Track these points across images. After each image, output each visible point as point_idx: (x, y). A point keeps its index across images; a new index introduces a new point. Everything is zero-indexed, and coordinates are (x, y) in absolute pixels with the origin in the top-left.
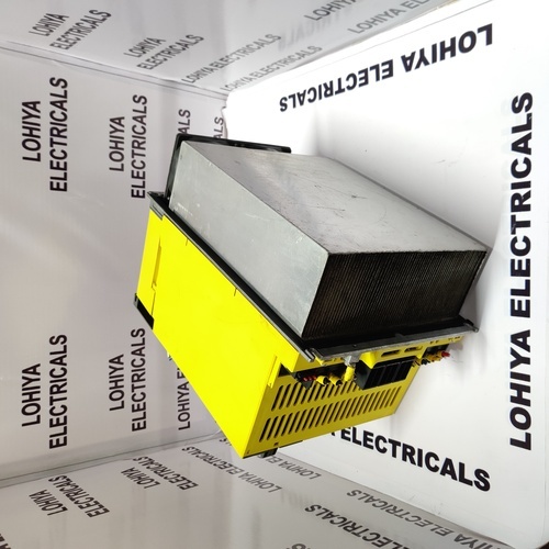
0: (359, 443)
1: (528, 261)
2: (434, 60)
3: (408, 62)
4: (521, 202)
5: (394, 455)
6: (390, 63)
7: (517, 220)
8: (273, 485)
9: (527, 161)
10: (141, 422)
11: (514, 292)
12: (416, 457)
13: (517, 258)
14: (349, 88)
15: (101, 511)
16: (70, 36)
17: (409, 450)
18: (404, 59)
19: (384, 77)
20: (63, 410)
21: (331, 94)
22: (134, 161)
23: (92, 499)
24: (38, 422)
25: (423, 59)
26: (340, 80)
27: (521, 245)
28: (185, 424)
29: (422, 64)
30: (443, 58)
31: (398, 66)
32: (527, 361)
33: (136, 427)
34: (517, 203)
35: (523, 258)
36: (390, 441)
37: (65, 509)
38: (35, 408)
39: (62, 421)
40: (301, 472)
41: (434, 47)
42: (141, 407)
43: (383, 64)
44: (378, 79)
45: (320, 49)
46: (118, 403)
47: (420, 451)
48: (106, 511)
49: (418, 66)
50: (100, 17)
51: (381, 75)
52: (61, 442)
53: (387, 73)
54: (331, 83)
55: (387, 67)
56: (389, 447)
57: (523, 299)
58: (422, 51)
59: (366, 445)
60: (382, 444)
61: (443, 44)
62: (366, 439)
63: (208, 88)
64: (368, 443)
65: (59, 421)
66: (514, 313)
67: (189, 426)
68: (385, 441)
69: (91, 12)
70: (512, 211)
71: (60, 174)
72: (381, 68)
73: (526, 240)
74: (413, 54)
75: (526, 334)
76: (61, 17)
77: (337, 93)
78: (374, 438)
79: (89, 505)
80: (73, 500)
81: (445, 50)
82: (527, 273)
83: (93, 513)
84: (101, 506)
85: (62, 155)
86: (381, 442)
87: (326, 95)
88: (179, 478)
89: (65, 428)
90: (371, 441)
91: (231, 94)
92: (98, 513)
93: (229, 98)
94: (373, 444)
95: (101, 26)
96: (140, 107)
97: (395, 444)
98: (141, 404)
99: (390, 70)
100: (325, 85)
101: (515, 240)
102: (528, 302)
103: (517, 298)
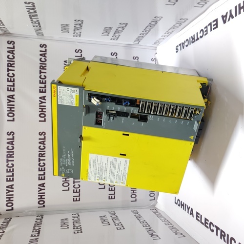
0: (203, 224)
2: (236, 15)
3: (225, 18)
5: (217, 235)
6: (216, 20)
8: (158, 236)
10: (113, 196)
12: (226, 238)
14: (201, 37)
16: (77, 32)
17: (223, 234)
18: (223, 17)
19: (214, 29)
20: (78, 186)
23: (80, 226)
24: (69, 190)
25: (231, 16)
26: (197, 33)
28: (134, 199)
29: (231, 18)
30: (240, 13)
31: (220, 21)
33: (110, 198)
36: (216, 226)
37: (68, 228)
38: (67, 184)
39: (78, 191)
41: (236, 7)
42: (113, 189)
43: (213, 22)
44: (211, 30)
45: (187, 19)
46: (103, 187)
47: (228, 235)
48: (81, 232)
49: (229, 20)
51: (213, 27)
52: (78, 199)
53: (215, 26)
54: (194, 35)
55: (215, 23)
56: (215, 229)
58: (231, 11)
59: (205, 226)
60: (212, 228)
61: (240, 5)
62: (206, 223)
63: (148, 45)
64: (207, 225)
65: (77, 191)
67: (136, 201)
68: (213, 226)
72: (213, 24)
74: (227, 13)
77: (197, 40)
78: (209, 223)
79: (77, 228)
80: (74, 224)
81: (241, 8)
83: (76, 232)
84: (81, 230)
86: (212, 225)
87: (193, 42)
88: (120, 224)
89: (79, 194)
90: (208, 224)
91: (158, 47)
92: (78, 233)
93: (157, 49)
94: (208, 226)
97: (218, 228)
99: (217, 24)
100: (192, 37)
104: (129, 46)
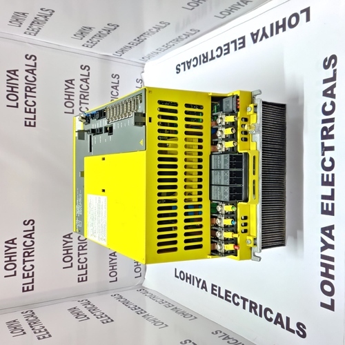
0: (222, 298)
1: (333, 175)
2: (272, 35)
3: (255, 37)
4: (327, 133)
5: (244, 308)
6: (243, 38)
7: (325, 145)
8: (163, 323)
9: (333, 104)
10: (84, 277)
11: (324, 197)
12: (258, 310)
13: (326, 173)
14: (218, 56)
15: (47, 336)
16: (34, 27)
17: (253, 305)
18: (252, 35)
19: (240, 48)
20: (31, 267)
21: (207, 61)
22: (81, 107)
23: (44, 327)
24: (15, 275)
25: (265, 35)
26: (212, 51)
27: (328, 164)
28: (114, 279)
29: (264, 37)
30: (277, 33)
31: (249, 40)
32: (332, 247)
33: (80, 280)
34: (325, 133)
35: (330, 173)
36: (242, 298)
37: (24, 333)
38: (13, 266)
39: (31, 275)
40: (184, 315)
41: (272, 25)
42: (84, 267)
43: (239, 39)
44: (236, 49)
45: (199, 31)
46: (69, 264)
47: (261, 306)
48: (50, 336)
49: (261, 40)
50: (48, 13)
51: (238, 46)
52: (30, 288)
53: (242, 45)
54: (207, 53)
55: (241, 41)
56: (241, 301)
57: (330, 202)
58: (264, 29)
59: (226, 299)
60: (236, 300)
61: (277, 23)
62: (226, 295)
63: (131, 60)
64: (228, 298)
65: (29, 275)
66: (323, 212)
67: (116, 280)
68: (238, 298)
69: (42, 9)
70: (322, 139)
71: (31, 116)
72: (238, 42)
73: (332, 160)
74: (258, 31)
75: (331, 228)
76: (24, 14)
77: (210, 60)
78: (231, 295)
79: (40, 332)
80: (31, 327)
81: (279, 27)
82: (332, 184)
83: (41, 337)
84: (48, 333)
85: (33, 104)
86: (236, 298)
87: (204, 62)
88: (103, 316)
89: (33, 280)
90: (230, 297)
91: (147, 64)
92: (44, 337)
93: (145, 66)
94: (231, 299)
95: (50, 19)
96: (85, 72)
97: (245, 300)
98: (84, 265)
99: (244, 43)
100: (203, 55)
101: (324, 160)
102: (333, 205)
103: (325, 202)
104: (106, 58)
